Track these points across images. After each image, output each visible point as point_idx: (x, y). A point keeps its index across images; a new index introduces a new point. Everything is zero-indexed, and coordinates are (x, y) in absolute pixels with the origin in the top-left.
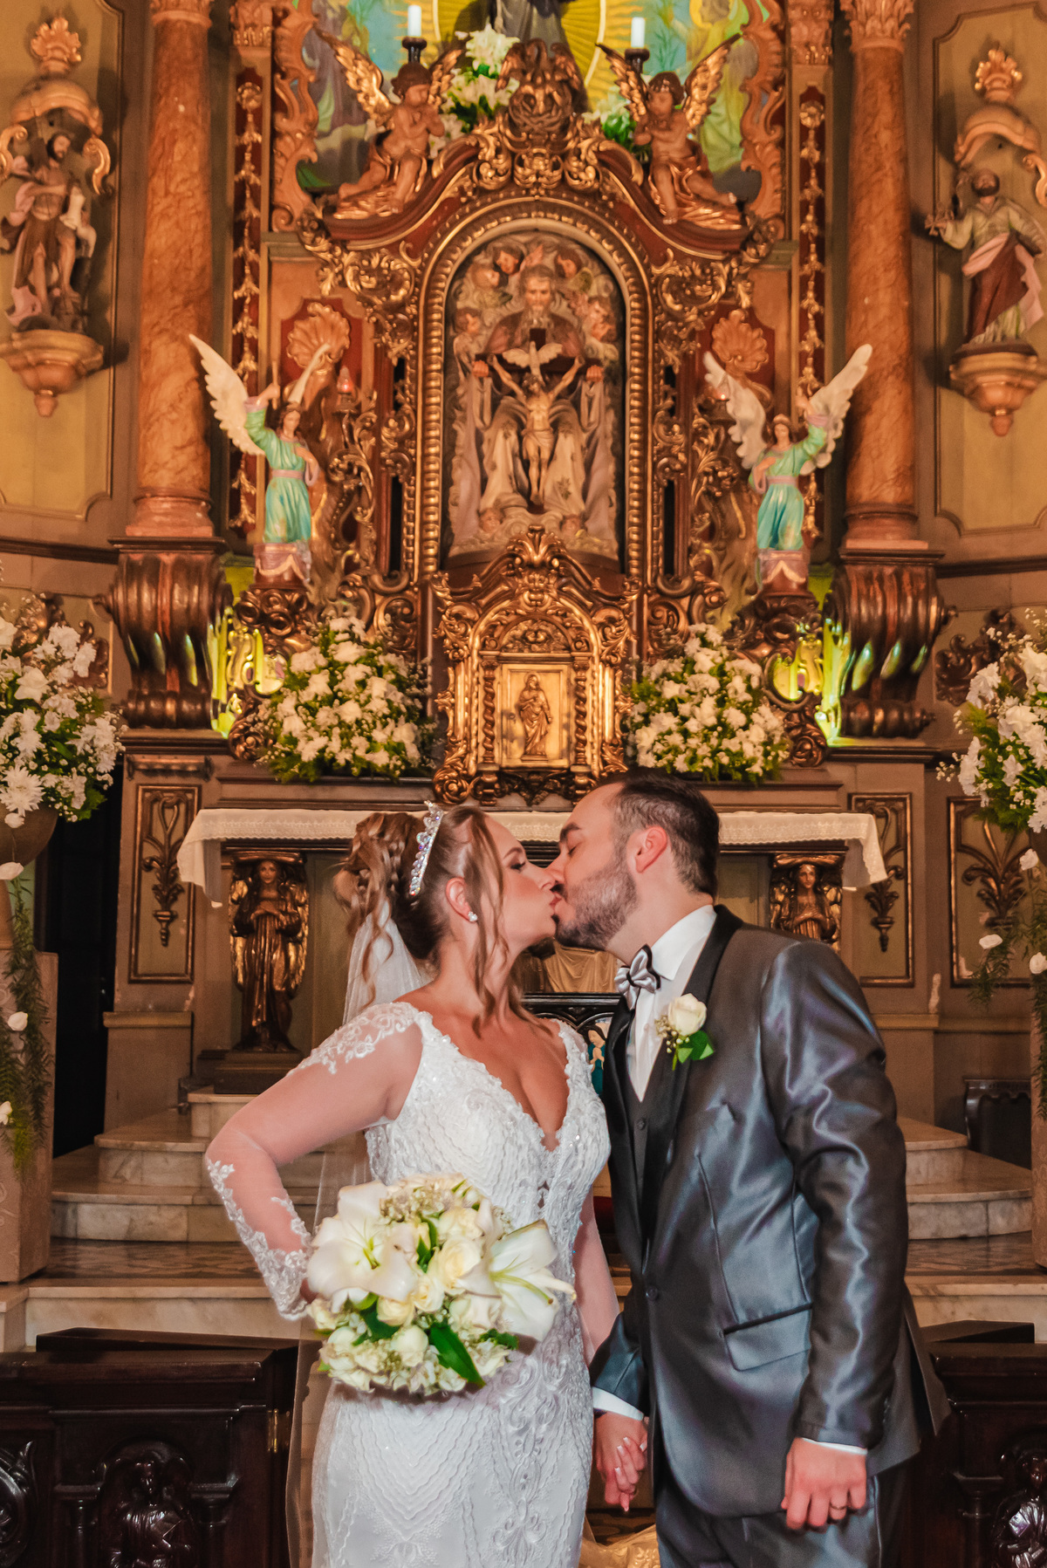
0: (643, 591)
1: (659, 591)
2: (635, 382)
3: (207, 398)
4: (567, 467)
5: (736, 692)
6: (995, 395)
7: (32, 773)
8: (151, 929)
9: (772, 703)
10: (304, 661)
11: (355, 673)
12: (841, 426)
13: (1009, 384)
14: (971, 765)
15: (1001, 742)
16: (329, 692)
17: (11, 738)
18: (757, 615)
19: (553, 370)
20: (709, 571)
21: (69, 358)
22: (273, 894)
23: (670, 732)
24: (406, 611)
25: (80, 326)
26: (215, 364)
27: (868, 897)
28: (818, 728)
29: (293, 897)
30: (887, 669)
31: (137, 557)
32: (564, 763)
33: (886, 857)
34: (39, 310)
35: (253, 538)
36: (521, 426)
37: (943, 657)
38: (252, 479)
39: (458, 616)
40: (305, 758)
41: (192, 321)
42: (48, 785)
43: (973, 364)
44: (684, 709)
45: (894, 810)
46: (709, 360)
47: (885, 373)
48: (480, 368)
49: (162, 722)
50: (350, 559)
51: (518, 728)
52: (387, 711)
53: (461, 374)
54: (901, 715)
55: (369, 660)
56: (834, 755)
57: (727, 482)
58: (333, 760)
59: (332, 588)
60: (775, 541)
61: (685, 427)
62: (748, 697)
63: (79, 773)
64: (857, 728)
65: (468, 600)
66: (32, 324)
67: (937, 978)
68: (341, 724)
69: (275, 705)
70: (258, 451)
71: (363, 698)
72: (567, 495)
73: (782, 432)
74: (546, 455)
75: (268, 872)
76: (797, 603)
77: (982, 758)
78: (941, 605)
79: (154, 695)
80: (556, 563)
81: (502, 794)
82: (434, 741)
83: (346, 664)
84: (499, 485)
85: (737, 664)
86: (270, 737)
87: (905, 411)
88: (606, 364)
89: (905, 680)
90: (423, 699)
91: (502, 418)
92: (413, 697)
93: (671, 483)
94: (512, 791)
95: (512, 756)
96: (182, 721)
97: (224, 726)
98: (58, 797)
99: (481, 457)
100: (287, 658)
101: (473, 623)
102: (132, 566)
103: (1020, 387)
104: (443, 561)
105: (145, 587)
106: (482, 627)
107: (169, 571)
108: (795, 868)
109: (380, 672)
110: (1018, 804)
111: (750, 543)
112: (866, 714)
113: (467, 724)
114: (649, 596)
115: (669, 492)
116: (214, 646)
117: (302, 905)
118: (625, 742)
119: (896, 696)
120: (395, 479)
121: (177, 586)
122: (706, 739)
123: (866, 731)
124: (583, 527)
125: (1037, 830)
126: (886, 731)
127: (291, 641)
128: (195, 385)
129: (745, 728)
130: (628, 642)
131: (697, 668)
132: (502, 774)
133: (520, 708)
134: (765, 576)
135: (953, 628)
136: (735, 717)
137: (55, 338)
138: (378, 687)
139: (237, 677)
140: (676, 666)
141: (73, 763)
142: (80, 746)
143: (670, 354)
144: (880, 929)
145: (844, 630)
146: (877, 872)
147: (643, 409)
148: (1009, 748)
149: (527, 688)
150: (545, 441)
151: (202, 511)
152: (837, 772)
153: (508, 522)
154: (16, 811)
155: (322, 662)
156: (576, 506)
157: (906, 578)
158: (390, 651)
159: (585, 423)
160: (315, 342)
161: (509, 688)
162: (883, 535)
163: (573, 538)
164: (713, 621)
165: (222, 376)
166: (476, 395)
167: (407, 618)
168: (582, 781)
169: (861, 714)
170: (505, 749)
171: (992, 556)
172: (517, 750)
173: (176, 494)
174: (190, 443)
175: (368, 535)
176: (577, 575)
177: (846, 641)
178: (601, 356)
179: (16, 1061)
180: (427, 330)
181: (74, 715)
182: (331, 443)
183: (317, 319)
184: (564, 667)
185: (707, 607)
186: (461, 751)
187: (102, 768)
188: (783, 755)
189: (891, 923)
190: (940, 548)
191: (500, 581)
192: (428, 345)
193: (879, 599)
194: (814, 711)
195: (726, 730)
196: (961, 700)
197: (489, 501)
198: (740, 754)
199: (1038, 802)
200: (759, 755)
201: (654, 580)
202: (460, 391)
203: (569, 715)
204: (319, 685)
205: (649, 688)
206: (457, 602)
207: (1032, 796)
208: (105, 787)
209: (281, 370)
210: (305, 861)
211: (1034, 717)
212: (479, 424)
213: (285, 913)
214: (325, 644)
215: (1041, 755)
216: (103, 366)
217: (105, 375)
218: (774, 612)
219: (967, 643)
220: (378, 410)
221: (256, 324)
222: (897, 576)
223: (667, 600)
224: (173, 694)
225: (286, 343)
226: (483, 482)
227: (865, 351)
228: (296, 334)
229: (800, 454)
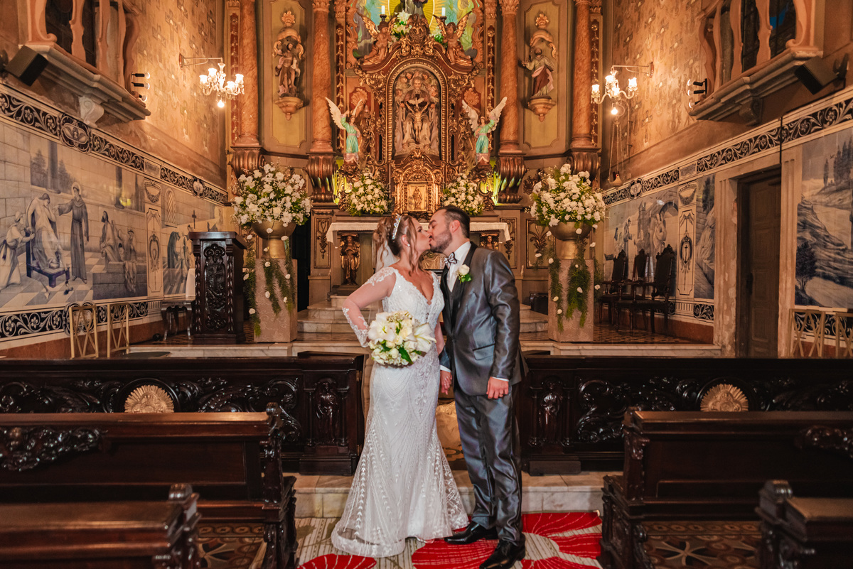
0: (446, 164)
1: (450, 165)
2: (443, 108)
3: (331, 114)
4: (425, 132)
5: (470, 191)
6: (540, 110)
7: (289, 213)
8: (319, 254)
9: (480, 194)
10: (357, 184)
11: (371, 187)
12: (499, 120)
13: (544, 107)
14: (534, 209)
15: (542, 203)
16: (364, 192)
17: (284, 204)
18: (476, 171)
19: (422, 105)
20: (463, 159)
21: (294, 104)
22: (351, 245)
24: (384, 171)
25: (297, 96)
26: (332, 105)
27: (505, 244)
28: (492, 201)
29: (356, 245)
30: (510, 185)
31: (313, 157)
32: (425, 210)
33: (510, 234)
34: (286, 91)
35: (343, 152)
36: (413, 121)
37: (525, 181)
38: (343, 136)
39: (397, 172)
40: (358, 210)
41: (326, 94)
42: (293, 216)
43: (534, 102)
44: (457, 196)
45: (512, 222)
46: (463, 102)
47: (511, 105)
48: (402, 105)
49: (321, 201)
50: (368, 157)
51: (413, 201)
52: (379, 197)
53: (397, 107)
54: (514, 198)
55: (374, 184)
56: (496, 208)
57: (468, 135)
58: (365, 210)
59: (364, 165)
60: (481, 151)
61: (457, 120)
62: (474, 193)
63: (301, 213)
64: (502, 201)
65: (400, 168)
66: (284, 95)
67: (523, 266)
68: (367, 201)
69: (350, 196)
70: (344, 128)
71: (373, 194)
72: (426, 139)
73: (483, 121)
74: (420, 128)
75: (350, 239)
77: (537, 207)
78: (525, 167)
79: (319, 194)
80: (423, 157)
82: (392, 205)
83: (368, 185)
84: (407, 137)
85: (471, 184)
86: (349, 204)
87: (516, 115)
88: (436, 104)
89: (515, 188)
90: (388, 194)
91: (408, 118)
92: (386, 193)
93: (453, 136)
95: (412, 209)
96: (326, 201)
97: (337, 201)
98: (296, 219)
99: (403, 129)
100: (353, 184)
101: (401, 173)
102: (312, 159)
103: (547, 108)
104: (393, 157)
105: (316, 165)
106: (403, 175)
107: (322, 160)
108: (486, 238)
109: (377, 187)
111: (474, 152)
112: (505, 197)
113: (400, 200)
114: (447, 166)
115: (453, 138)
116: (334, 180)
117: (359, 247)
119: (513, 192)
120: (380, 135)
121: (324, 165)
122: (463, 204)
123: (505, 201)
124: (430, 148)
125: (551, 226)
126: (510, 202)
127: (354, 179)
129: (473, 201)
130: (442, 178)
131: (460, 185)
132: (409, 213)
133: (414, 196)
134: (478, 160)
135: (528, 174)
136: (470, 198)
137: (290, 99)
138: (377, 191)
139: (340, 189)
140: (455, 185)
141: (300, 210)
142: (302, 206)
143: (453, 100)
145: (499, 174)
146: (508, 238)
147: (446, 115)
148: (544, 204)
149: (416, 191)
150: (420, 125)
151: (329, 145)
152: (497, 212)
153: (410, 146)
154: (286, 223)
155: (362, 184)
156: (428, 142)
157: (516, 160)
158: (379, 181)
159: (430, 120)
160: (359, 99)
161: (411, 191)
162: (510, 149)
163: (427, 150)
164: (464, 172)
165: (334, 109)
166: (401, 112)
167: (384, 173)
169: (503, 197)
170: (410, 207)
171: (538, 154)
172: (413, 207)
173: (323, 140)
174: (326, 126)
175: (373, 151)
176: (429, 160)
177: (500, 177)
178: (435, 102)
180: (388, 95)
182: (363, 126)
183: (359, 92)
184: (425, 185)
185: (463, 169)
186: (399, 207)
188: (483, 208)
189: (511, 252)
190: (525, 152)
191: (408, 162)
192: (388, 99)
193: (509, 166)
194: (491, 196)
195: (468, 201)
196: (531, 192)
197: (405, 141)
198: (472, 207)
200: (476, 208)
201: (449, 162)
202: (397, 112)
203: (427, 198)
204: (361, 190)
205: (447, 190)
206: (397, 168)
207: (550, 217)
211: (551, 196)
212: (402, 120)
213: (354, 250)
214: (363, 179)
215: (552, 206)
216: (304, 106)
217: (304, 109)
218: (481, 170)
219: (532, 178)
220: (375, 117)
221: (343, 94)
222: (514, 160)
223: (452, 167)
224: (323, 193)
225: (351, 99)
226: (404, 136)
227: (505, 99)
228: (354, 97)
229: (487, 127)
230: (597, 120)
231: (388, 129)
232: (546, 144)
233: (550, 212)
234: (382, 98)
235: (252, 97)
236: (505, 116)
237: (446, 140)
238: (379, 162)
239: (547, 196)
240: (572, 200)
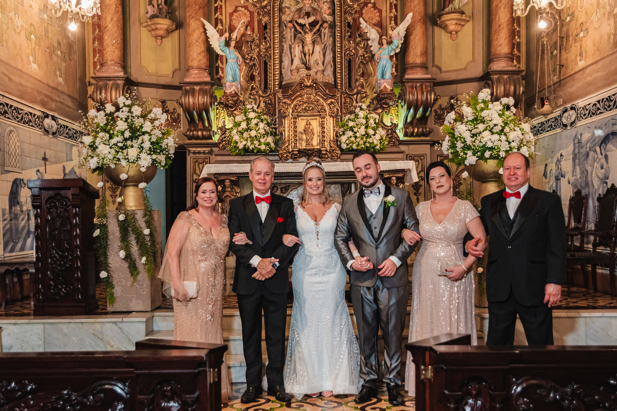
0: (342, 93)
1: (347, 93)
2: (338, 27)
3: (207, 38)
4: (317, 56)
5: (371, 124)
6: (452, 27)
7: (148, 154)
9: (382, 127)
10: (239, 118)
11: (254, 121)
12: (403, 39)
13: (456, 24)
14: (446, 144)
15: (456, 137)
16: (247, 127)
17: (141, 144)
18: (377, 100)
19: (313, 25)
20: (363, 87)
21: (165, 27)
22: (229, 190)
23: (351, 137)
24: (270, 102)
25: (168, 17)
26: (208, 26)
27: (413, 186)
28: (397, 134)
29: (235, 191)
30: (418, 116)
31: (188, 88)
32: (318, 147)
33: (418, 174)
34: (155, 12)
35: (223, 81)
36: (303, 43)
37: (436, 111)
38: (222, 63)
39: (285, 103)
40: (240, 148)
41: (202, 14)
42: (153, 158)
43: (445, 18)
44: (355, 130)
45: (420, 159)
46: (361, 20)
47: (417, 22)
48: (290, 25)
49: (197, 138)
50: (252, 87)
52: (264, 133)
53: (284, 27)
54: (423, 130)
55: (259, 117)
56: (402, 143)
57: (367, 58)
58: (248, 148)
59: (247, 96)
60: (383, 77)
61: (354, 41)
62: (375, 125)
63: (163, 154)
64: (409, 134)
65: (288, 98)
66: (154, 17)
68: (250, 137)
69: (231, 132)
70: (223, 54)
71: (257, 129)
72: (318, 64)
73: (384, 42)
74: (311, 52)
75: (227, 183)
76: (390, 95)
77: (450, 142)
78: (435, 94)
79: (195, 130)
80: (314, 85)
81: (300, 157)
82: (279, 141)
83: (252, 119)
84: (297, 62)
85: (371, 115)
86: (229, 142)
87: (423, 34)
88: (329, 22)
89: (424, 119)
90: (276, 129)
91: (297, 40)
92: (272, 128)
93: (350, 59)
94: (303, 156)
95: (303, 146)
96: (204, 138)
97: (216, 138)
98: (157, 162)
99: (291, 53)
100: (234, 118)
101: (289, 104)
102: (186, 90)
103: (460, 24)
104: (281, 86)
105: (190, 97)
106: (292, 106)
107: (197, 92)
108: (390, 178)
109: (262, 121)
110: (461, 157)
111: (375, 78)
112: (412, 130)
113: (289, 136)
114: (344, 95)
115: (350, 62)
116: (212, 114)
117: (238, 193)
118: (337, 141)
119: (421, 124)
120: (265, 61)
121: (200, 97)
122: (362, 139)
123: (412, 135)
124: (323, 74)
125: (468, 165)
126: (418, 135)
127: (235, 112)
128: (203, 34)
129: (374, 135)
130: (337, 109)
131: (359, 117)
132: (299, 151)
133: (305, 131)
134: (380, 87)
135: (439, 102)
136: (371, 132)
137: (160, 21)
138: (261, 125)
139: (220, 124)
140: (352, 116)
141: (162, 151)
142: (164, 146)
143: (349, 18)
144: (417, 196)
145: (405, 104)
146: (415, 179)
147: (341, 36)
148: (458, 139)
149: (307, 124)
150: (311, 48)
151: (207, 73)
152: (403, 148)
153: (300, 73)
154: (143, 167)
155: (245, 118)
156: (321, 67)
157: (424, 87)
158: (265, 114)
159: (323, 41)
160: (240, 19)
161: (301, 124)
162: (417, 73)
163: (320, 77)
164: (364, 102)
165: (211, 31)
166: (289, 34)
167: (270, 104)
168: (324, 152)
169: (410, 130)
170: (300, 144)
171: (451, 79)
172: (304, 144)
173: (199, 68)
174: (203, 52)
175: (257, 79)
176: (321, 89)
177: (406, 107)
178: (328, 20)
179: (147, 244)
180: (274, 14)
181: (161, 136)
182: (245, 50)
183: (240, 12)
184: (318, 118)
185: (362, 98)
186: (287, 144)
187: (170, 152)
188: (386, 143)
189: (420, 194)
190: (435, 77)
191: (298, 91)
192: (274, 19)
193: (416, 93)
194: (395, 129)
195: (367, 135)
196: (442, 124)
197: (294, 67)
198: (373, 143)
199: (468, 156)
200: (379, 143)
201: (345, 90)
202: (284, 33)
203: (320, 132)
204: (244, 125)
205: (344, 123)
206: (285, 98)
207: (466, 154)
208: (172, 158)
209: (230, 28)
210: (239, 180)
211: (467, 128)
212: (290, 43)
213: (233, 195)
214: (245, 113)
215: (469, 140)
216: (176, 29)
217: (176, 33)
218: (383, 99)
219: (443, 107)
220: (259, 39)
221: (221, 14)
222: (421, 86)
223: (349, 96)
224: (200, 129)
225: (231, 20)
226: (292, 61)
227: (410, 15)
228: (234, 17)
229: (390, 48)
230: (519, 37)
231: (274, 53)
232: (459, 67)
233: (467, 148)
234: (267, 18)
235: (115, 19)
236: (410, 35)
237: (341, 64)
238: (265, 91)
239: (462, 129)
240: (493, 133)
